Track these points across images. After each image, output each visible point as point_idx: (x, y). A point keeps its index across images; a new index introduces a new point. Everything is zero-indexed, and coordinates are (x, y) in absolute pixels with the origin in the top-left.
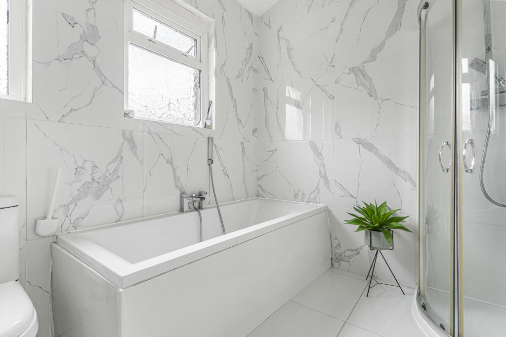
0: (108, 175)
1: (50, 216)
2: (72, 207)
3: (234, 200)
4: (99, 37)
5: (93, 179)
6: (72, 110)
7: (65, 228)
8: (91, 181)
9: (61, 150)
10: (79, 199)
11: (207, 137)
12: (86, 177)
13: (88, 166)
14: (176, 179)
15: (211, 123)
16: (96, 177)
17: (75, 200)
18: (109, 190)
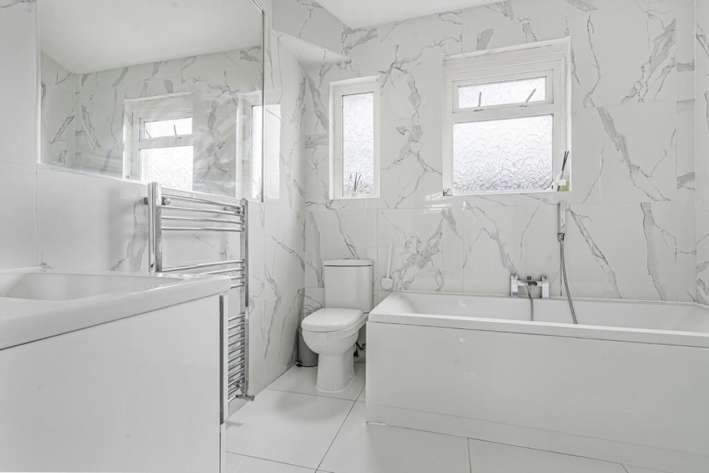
0: (429, 248)
1: (388, 276)
2: (403, 272)
3: (621, 298)
4: (422, 133)
5: (418, 252)
6: (403, 198)
7: (399, 287)
8: (416, 253)
9: (396, 228)
10: (408, 267)
11: (557, 203)
12: (413, 250)
13: (414, 241)
14: (504, 256)
15: (568, 183)
16: (420, 250)
17: (406, 267)
18: (430, 262)
